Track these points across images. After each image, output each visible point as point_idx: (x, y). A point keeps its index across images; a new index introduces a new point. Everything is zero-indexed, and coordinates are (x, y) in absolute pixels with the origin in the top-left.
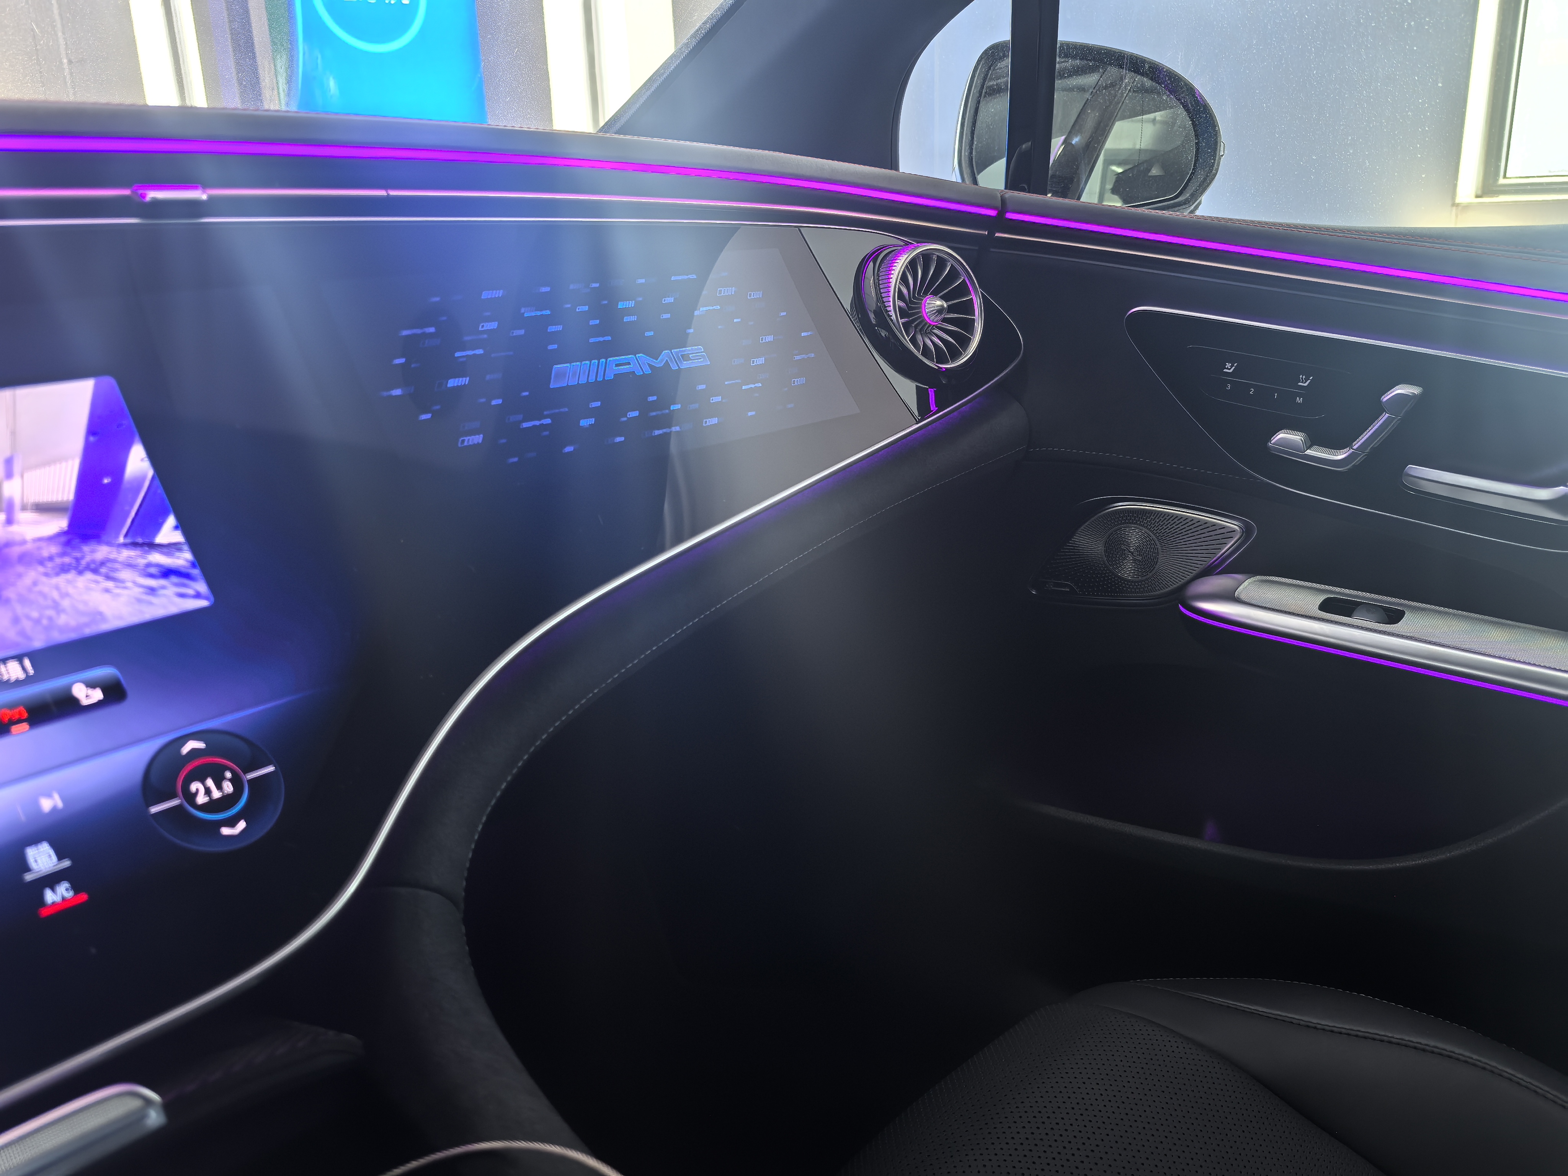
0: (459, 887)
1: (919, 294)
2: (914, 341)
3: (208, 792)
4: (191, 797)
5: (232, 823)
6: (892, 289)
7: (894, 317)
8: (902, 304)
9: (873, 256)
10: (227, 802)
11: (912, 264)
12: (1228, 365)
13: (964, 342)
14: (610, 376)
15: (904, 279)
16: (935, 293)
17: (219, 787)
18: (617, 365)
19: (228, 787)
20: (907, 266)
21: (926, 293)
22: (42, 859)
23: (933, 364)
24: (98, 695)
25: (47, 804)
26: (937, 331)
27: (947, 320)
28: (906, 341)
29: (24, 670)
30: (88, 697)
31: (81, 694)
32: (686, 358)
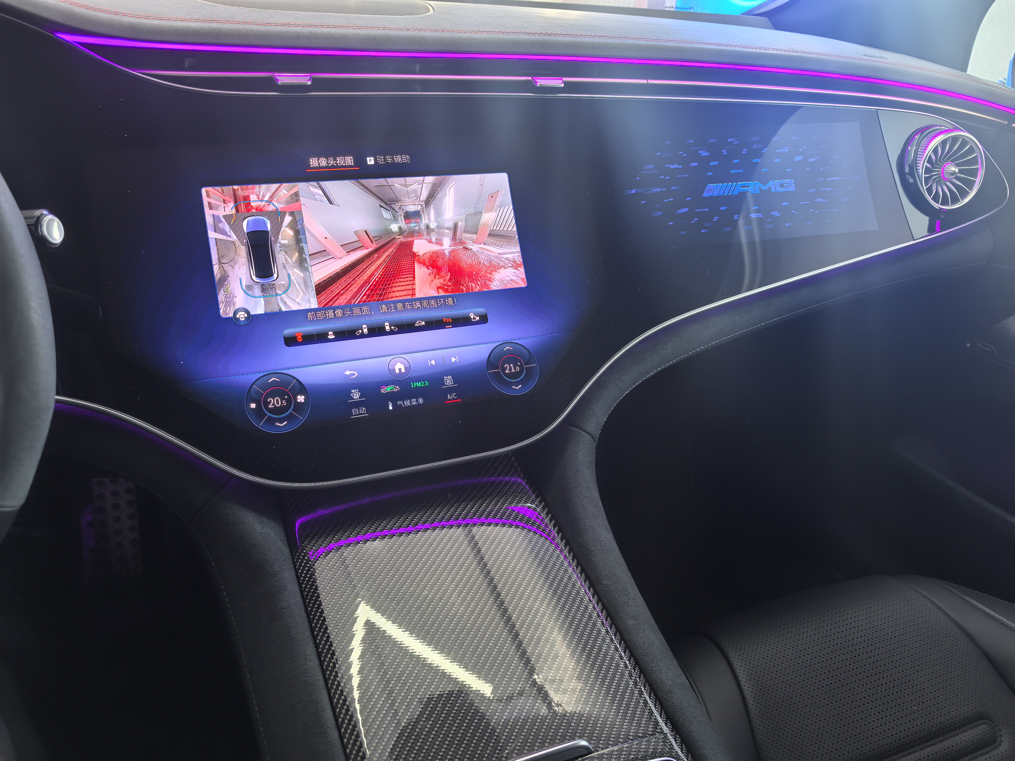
0: (597, 433)
1: (943, 159)
2: (929, 190)
3: (510, 369)
4: (504, 369)
5: (517, 384)
6: (926, 154)
7: (920, 171)
8: (933, 157)
9: (921, 131)
10: (517, 374)
11: (944, 143)
13: (964, 194)
14: (736, 193)
15: (935, 151)
16: (957, 165)
17: (515, 369)
18: (742, 187)
19: (518, 369)
20: (939, 143)
21: (953, 161)
22: (449, 381)
23: (937, 206)
24: (478, 318)
25: (453, 360)
26: (948, 183)
27: (957, 178)
28: (924, 189)
29: (454, 302)
30: (474, 318)
31: (472, 317)
32: (782, 186)
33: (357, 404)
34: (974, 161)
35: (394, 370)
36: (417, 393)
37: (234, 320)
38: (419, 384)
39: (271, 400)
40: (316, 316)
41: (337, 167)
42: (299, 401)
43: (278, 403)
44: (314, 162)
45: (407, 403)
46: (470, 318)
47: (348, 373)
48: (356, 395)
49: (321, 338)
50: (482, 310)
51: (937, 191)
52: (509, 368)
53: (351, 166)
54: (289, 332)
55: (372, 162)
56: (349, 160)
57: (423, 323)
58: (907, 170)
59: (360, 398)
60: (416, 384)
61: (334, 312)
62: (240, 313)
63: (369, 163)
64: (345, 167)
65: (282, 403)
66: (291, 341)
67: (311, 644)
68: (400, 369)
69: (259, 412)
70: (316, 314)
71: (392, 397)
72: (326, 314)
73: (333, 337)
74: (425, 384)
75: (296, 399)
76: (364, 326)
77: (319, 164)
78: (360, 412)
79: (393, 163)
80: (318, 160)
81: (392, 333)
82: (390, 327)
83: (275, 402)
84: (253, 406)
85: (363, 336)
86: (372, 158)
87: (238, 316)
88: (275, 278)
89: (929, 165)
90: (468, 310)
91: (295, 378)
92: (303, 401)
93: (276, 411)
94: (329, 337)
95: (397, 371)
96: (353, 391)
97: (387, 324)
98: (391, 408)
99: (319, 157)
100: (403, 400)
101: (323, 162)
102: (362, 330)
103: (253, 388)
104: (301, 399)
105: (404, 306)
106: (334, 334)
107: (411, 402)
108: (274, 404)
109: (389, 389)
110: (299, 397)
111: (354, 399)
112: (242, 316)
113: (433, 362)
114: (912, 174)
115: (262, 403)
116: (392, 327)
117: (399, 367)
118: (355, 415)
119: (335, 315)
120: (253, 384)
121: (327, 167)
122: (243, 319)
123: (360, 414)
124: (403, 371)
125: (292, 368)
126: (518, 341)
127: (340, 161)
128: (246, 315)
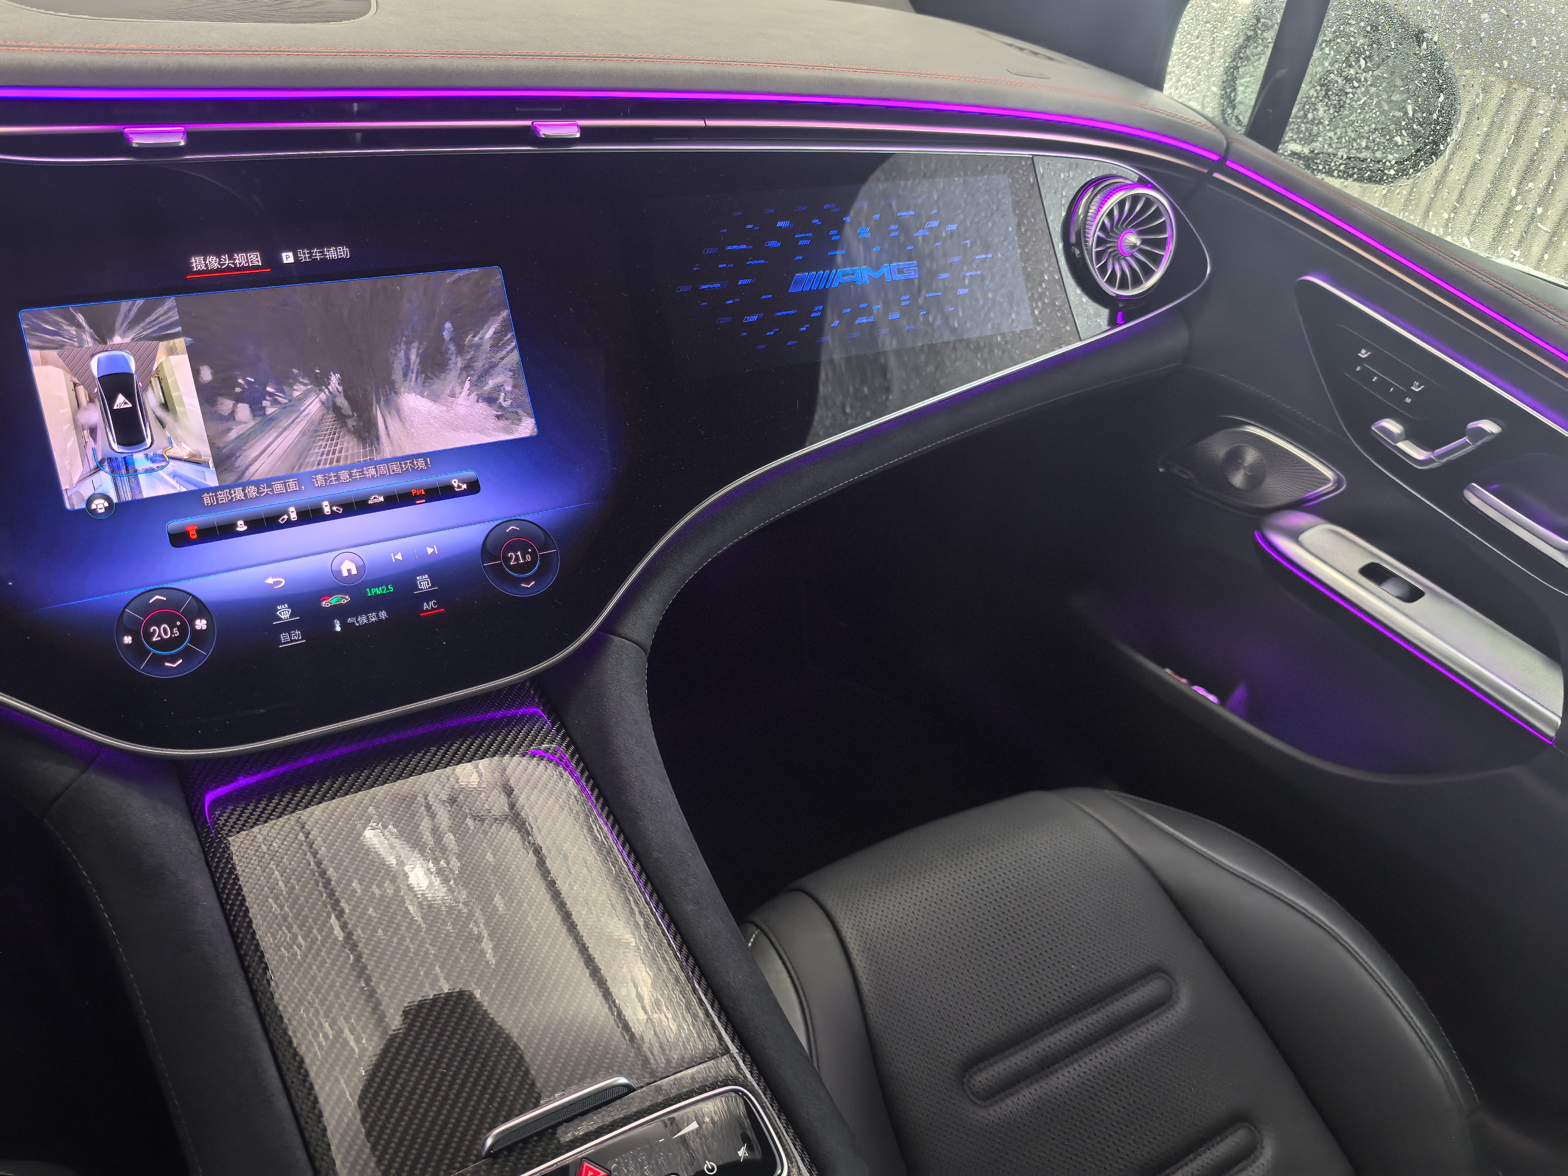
0: (648, 640)
1: (1121, 226)
2: (1103, 270)
3: (517, 559)
4: (507, 560)
5: (527, 581)
6: (1098, 218)
7: (1090, 244)
8: (1107, 222)
9: (1095, 182)
10: (528, 566)
11: (1121, 204)
12: (1363, 351)
14: (835, 284)
15: (1110, 214)
16: (1140, 233)
17: (524, 558)
18: (843, 275)
19: (529, 558)
20: (1116, 204)
21: (1134, 227)
22: (424, 583)
23: (1113, 291)
24: (464, 486)
25: (430, 551)
26: (1129, 258)
27: (1141, 251)
28: (1094, 269)
29: (426, 464)
30: (459, 487)
31: (456, 485)
32: (900, 271)
33: (288, 627)
34: (1161, 228)
35: (340, 572)
36: (376, 603)
37: (87, 513)
38: (379, 591)
39: (154, 630)
40: (217, 499)
41: (236, 269)
42: (198, 628)
43: (166, 633)
44: (197, 263)
45: (363, 620)
46: (452, 487)
47: (270, 581)
48: (284, 613)
49: (226, 531)
50: (470, 474)
51: (1113, 272)
52: (516, 557)
53: (257, 267)
54: (175, 525)
55: (291, 260)
56: (254, 259)
57: (382, 499)
58: (1073, 239)
59: (291, 616)
60: (374, 591)
61: (244, 490)
62: (96, 502)
63: (285, 261)
64: (249, 268)
65: (172, 633)
66: (180, 539)
67: (242, 981)
68: (349, 571)
69: (137, 648)
70: (216, 495)
71: (340, 612)
72: (231, 494)
73: (245, 528)
74: (388, 589)
75: (193, 626)
76: (292, 509)
77: (206, 266)
78: (292, 638)
79: (324, 260)
80: (205, 260)
81: (334, 516)
82: (331, 507)
83: (161, 632)
84: (128, 640)
85: (289, 524)
86: (291, 254)
87: (93, 507)
88: (149, 445)
89: (1101, 234)
90: (450, 475)
91: (190, 594)
92: (205, 627)
93: (163, 644)
94: (239, 529)
95: (345, 574)
96: (279, 608)
97: (326, 503)
98: (338, 629)
99: (205, 253)
100: (356, 615)
101: (213, 262)
102: (289, 515)
103: (125, 615)
104: (201, 624)
105: (350, 475)
106: (246, 523)
107: (368, 618)
108: (160, 635)
109: (334, 600)
110: (198, 622)
111: (281, 619)
112: (100, 505)
113: (399, 557)
114: (1079, 244)
115: (141, 634)
116: (335, 508)
117: (348, 567)
118: (285, 643)
119: (245, 495)
120: (126, 607)
121: (218, 270)
122: (103, 511)
123: (292, 641)
124: (354, 572)
125: (183, 579)
126: (522, 517)
127: (240, 259)
128: (106, 505)
